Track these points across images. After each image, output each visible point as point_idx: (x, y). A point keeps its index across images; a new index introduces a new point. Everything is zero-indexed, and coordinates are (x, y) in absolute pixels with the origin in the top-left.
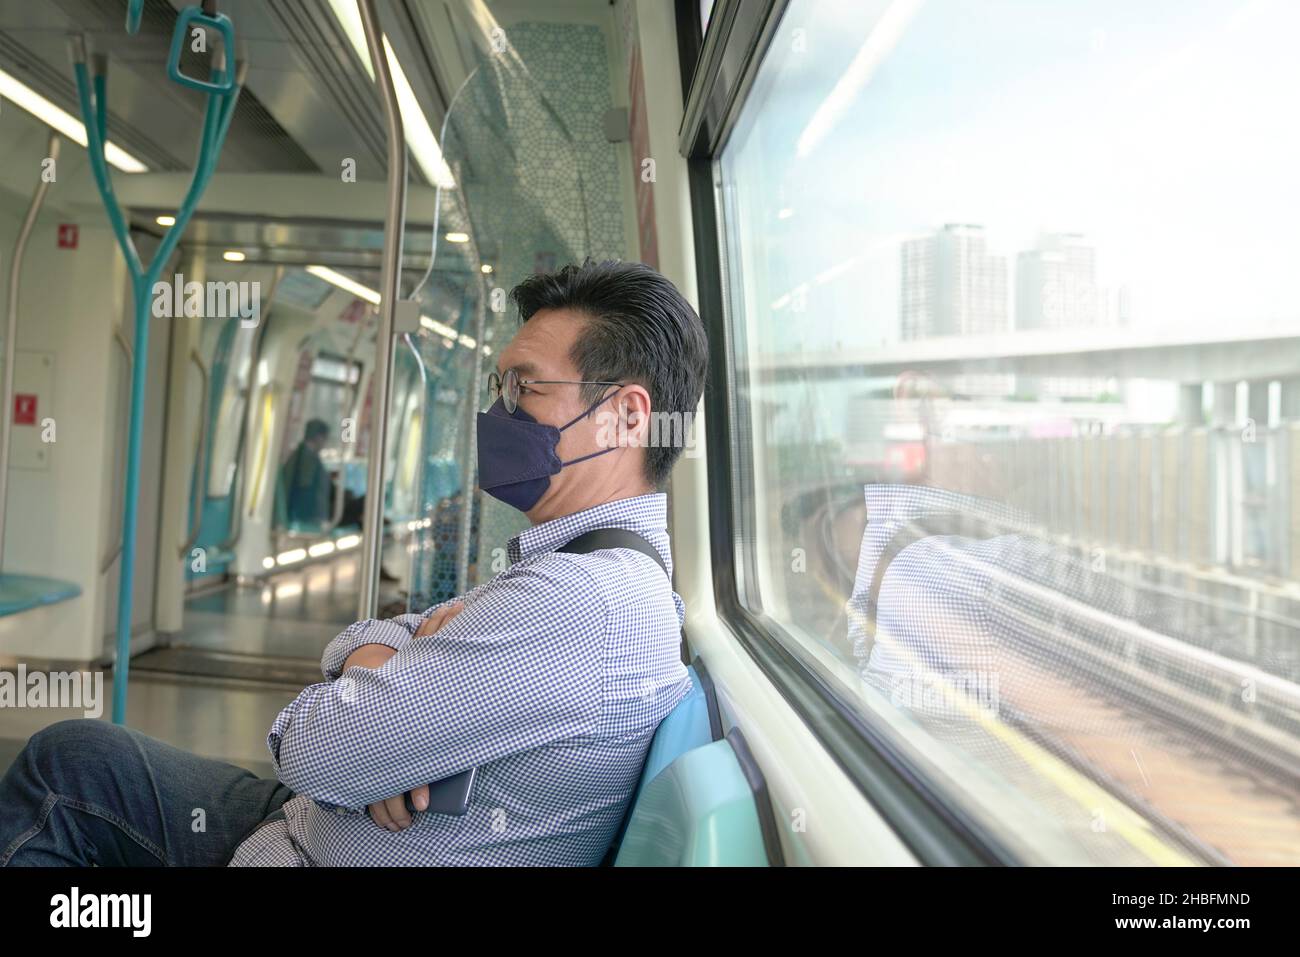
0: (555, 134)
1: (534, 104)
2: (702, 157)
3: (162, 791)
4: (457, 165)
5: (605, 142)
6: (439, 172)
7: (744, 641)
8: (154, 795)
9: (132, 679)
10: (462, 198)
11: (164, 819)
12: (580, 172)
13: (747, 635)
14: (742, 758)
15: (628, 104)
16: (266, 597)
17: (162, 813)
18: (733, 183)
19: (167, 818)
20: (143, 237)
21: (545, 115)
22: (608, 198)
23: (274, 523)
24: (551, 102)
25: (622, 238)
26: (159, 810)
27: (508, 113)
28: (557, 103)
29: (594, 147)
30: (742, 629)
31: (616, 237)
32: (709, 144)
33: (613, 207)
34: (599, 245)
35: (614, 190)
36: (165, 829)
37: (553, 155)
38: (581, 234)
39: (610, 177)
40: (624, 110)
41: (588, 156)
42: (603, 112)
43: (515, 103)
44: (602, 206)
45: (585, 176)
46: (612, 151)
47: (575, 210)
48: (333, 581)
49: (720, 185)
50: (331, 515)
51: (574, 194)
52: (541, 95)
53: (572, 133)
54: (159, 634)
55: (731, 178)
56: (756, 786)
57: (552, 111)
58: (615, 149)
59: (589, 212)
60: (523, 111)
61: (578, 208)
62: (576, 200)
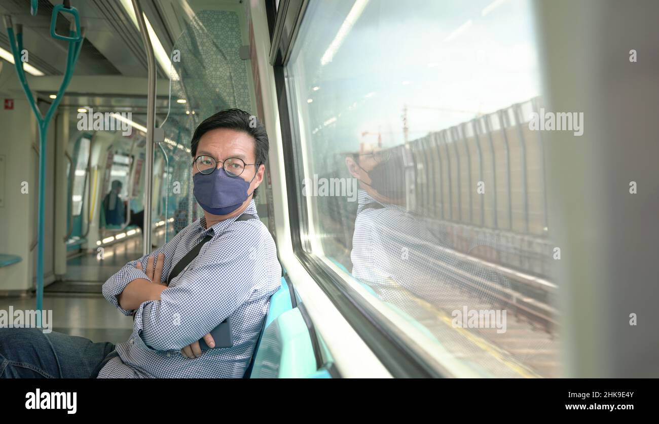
0: (219, 57)
1: (210, 44)
2: (279, 65)
3: (57, 353)
4: (180, 71)
5: (240, 60)
6: (172, 73)
7: (305, 266)
8: (54, 355)
9: (45, 296)
10: (182, 84)
11: (59, 365)
12: (230, 73)
13: (306, 263)
14: (304, 315)
15: (249, 44)
16: (99, 258)
17: (58, 363)
18: (293, 76)
19: (61, 365)
20: (43, 104)
21: (215, 49)
22: (242, 83)
23: (100, 227)
24: (217, 44)
25: (249, 100)
26: (57, 362)
27: (200, 48)
28: (219, 44)
29: (235, 62)
30: (304, 260)
31: (246, 99)
32: (282, 59)
33: (245, 87)
34: (239, 103)
35: (245, 80)
36: (60, 370)
37: (218, 66)
38: (232, 98)
39: (243, 74)
40: (248, 46)
41: (233, 66)
42: (239, 47)
43: (203, 44)
44: (240, 87)
45: (232, 74)
46: (243, 64)
47: (229, 88)
48: (126, 249)
49: (288, 77)
50: (125, 221)
51: (228, 82)
52: (213, 40)
53: (226, 56)
54: (56, 276)
55: (291, 74)
56: (310, 326)
57: (217, 47)
58: (244, 62)
59: (235, 89)
60: (206, 47)
61: (230, 87)
62: (229, 84)
